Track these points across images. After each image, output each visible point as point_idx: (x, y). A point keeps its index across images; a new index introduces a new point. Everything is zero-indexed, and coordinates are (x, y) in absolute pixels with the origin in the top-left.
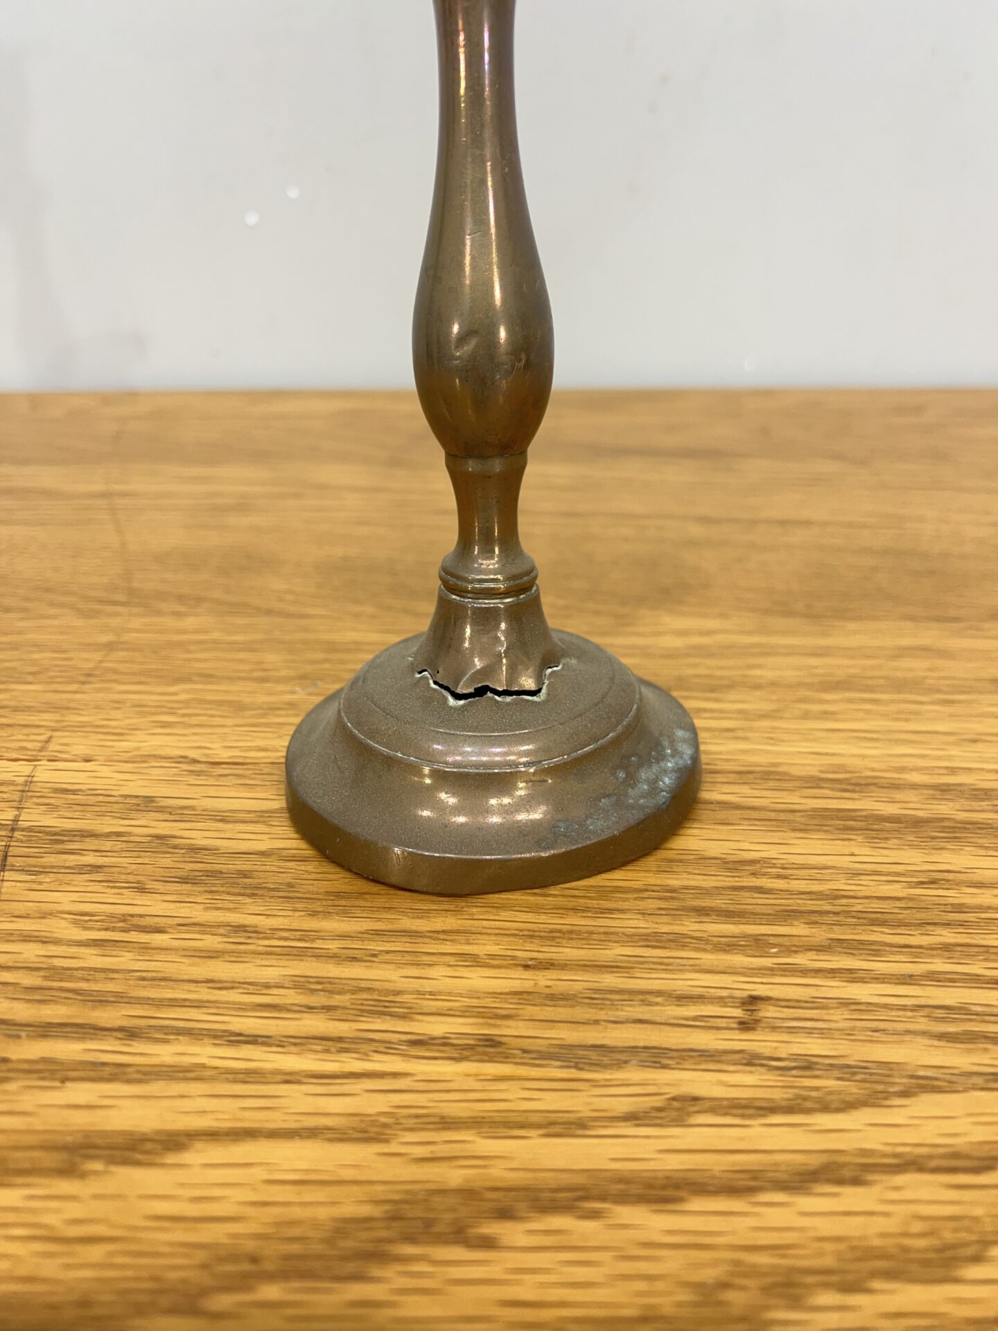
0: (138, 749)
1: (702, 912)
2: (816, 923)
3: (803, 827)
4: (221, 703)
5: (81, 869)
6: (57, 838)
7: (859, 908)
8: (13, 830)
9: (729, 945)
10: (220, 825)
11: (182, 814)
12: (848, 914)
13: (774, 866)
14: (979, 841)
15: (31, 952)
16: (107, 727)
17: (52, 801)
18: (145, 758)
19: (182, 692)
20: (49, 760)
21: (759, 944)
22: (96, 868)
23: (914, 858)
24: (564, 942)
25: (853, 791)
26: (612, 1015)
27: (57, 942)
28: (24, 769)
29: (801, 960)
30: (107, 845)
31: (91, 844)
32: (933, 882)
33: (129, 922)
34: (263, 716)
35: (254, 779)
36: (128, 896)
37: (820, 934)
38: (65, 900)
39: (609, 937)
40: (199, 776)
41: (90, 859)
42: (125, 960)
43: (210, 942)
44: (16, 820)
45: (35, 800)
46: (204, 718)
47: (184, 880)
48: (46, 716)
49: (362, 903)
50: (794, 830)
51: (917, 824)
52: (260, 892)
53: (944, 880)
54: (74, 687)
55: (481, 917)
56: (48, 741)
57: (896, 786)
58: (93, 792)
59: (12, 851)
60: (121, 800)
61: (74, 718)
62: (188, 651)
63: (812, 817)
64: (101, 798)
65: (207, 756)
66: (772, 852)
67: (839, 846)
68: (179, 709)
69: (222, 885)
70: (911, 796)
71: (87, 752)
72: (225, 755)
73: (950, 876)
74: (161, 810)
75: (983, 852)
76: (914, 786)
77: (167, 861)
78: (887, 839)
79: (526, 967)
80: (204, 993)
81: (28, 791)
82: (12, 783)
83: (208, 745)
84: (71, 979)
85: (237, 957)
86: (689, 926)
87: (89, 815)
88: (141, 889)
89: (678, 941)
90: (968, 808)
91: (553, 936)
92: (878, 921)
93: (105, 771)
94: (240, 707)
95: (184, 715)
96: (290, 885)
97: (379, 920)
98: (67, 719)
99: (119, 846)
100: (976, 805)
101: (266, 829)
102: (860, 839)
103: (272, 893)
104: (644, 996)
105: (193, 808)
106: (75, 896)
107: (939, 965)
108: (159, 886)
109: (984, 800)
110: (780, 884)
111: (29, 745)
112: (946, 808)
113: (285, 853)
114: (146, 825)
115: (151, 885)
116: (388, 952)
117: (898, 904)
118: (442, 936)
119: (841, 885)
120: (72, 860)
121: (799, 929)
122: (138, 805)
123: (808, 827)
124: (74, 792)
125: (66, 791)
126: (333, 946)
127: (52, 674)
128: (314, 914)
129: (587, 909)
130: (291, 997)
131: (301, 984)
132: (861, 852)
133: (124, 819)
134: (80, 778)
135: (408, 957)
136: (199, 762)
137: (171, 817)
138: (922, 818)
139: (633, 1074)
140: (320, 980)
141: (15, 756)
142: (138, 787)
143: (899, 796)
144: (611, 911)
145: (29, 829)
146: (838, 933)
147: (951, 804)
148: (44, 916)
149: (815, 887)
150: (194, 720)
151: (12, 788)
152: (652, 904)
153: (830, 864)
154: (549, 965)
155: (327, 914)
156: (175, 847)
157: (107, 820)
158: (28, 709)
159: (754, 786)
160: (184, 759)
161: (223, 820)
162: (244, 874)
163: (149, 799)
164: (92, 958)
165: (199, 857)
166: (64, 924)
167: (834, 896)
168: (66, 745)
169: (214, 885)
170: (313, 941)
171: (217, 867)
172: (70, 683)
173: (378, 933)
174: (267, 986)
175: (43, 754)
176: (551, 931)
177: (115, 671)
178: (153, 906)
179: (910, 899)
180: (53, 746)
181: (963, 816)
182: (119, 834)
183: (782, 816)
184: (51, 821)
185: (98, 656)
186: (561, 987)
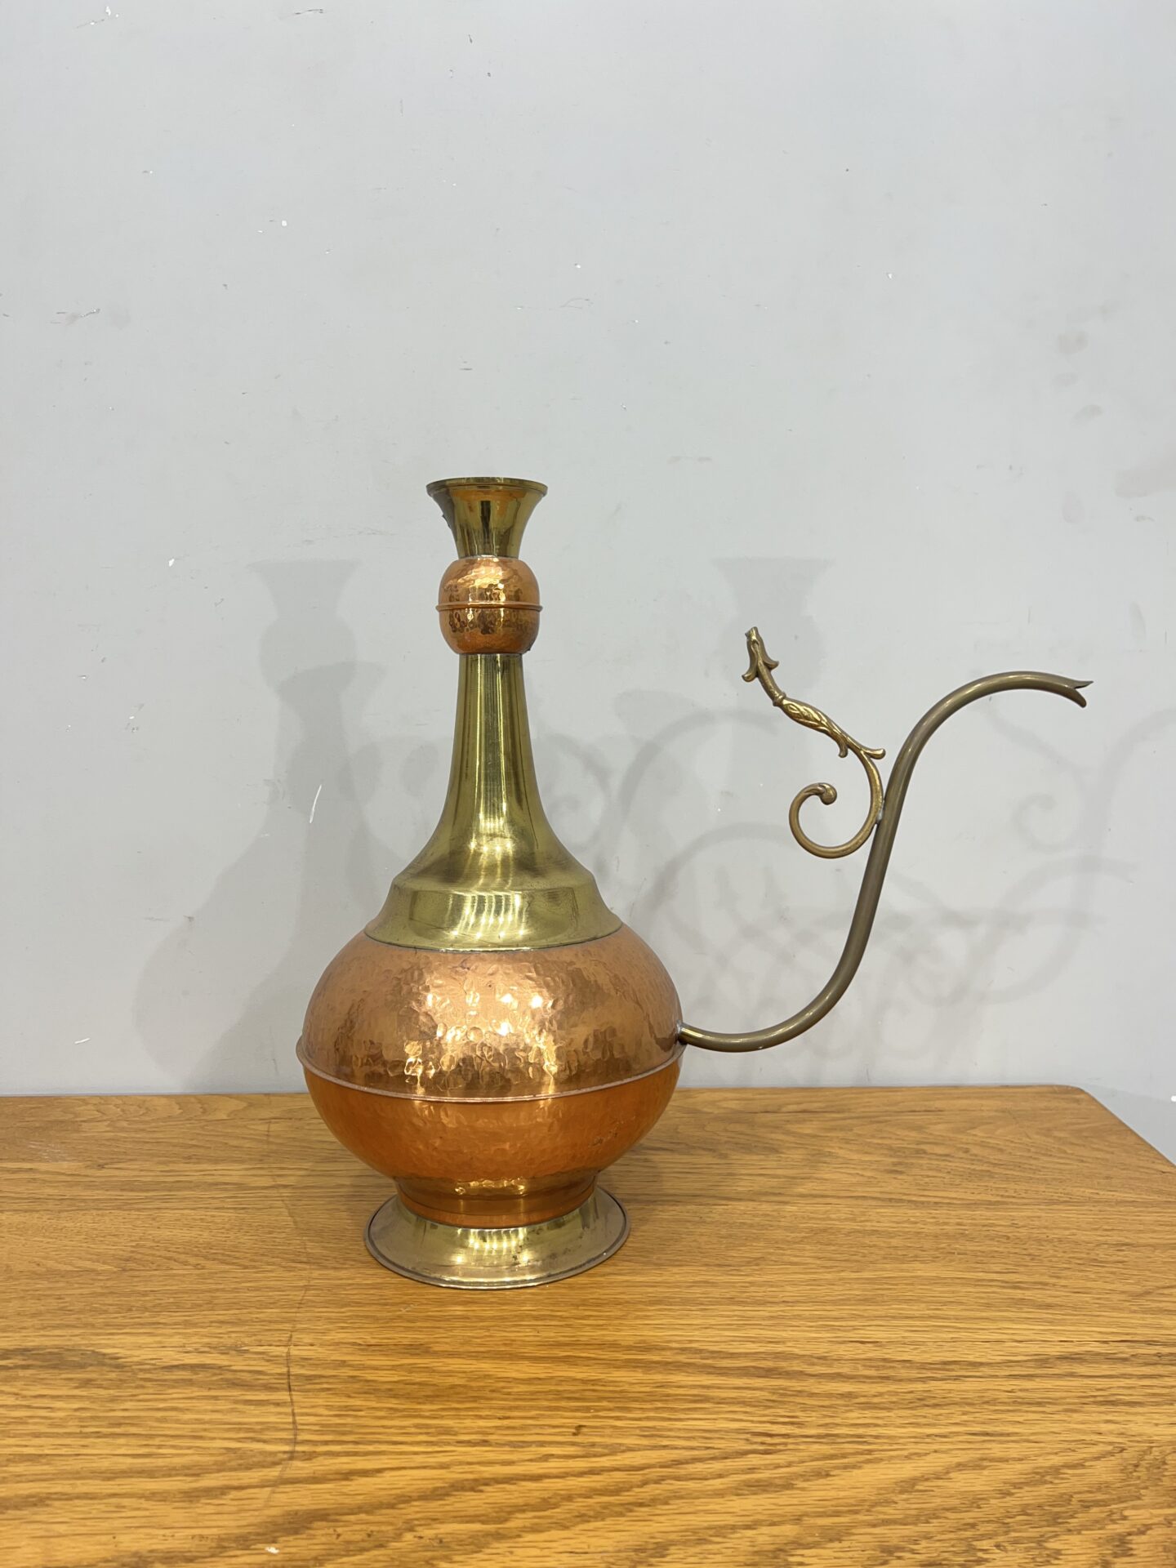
0: (333, 1340)
1: (569, 1399)
4: (367, 1317)
8: (289, 1376)
9: (577, 1410)
10: (376, 1371)
12: (624, 1397)
13: (601, 1382)
14: (688, 1370)
16: (317, 1329)
17: (302, 1363)
18: (338, 1344)
20: (294, 1346)
21: (588, 1409)
25: (645, 1352)
26: (528, 1432)
28: (285, 1350)
29: (601, 1414)
32: (661, 1387)
34: (388, 1323)
35: (387, 1352)
37: (611, 1405)
40: (363, 1351)
44: (288, 1372)
45: (294, 1363)
47: (365, 1393)
48: (287, 1325)
51: (666, 1364)
54: (295, 1310)
56: (291, 1337)
57: (663, 1349)
58: (318, 1359)
61: (300, 1326)
65: (366, 1342)
66: (602, 1376)
70: (668, 1353)
71: (311, 1341)
72: (373, 1341)
74: (349, 1366)
75: (687, 1375)
76: (671, 1349)
78: (651, 1370)
79: (500, 1419)
81: (289, 1359)
82: (281, 1356)
83: (365, 1337)
86: (563, 1404)
87: (319, 1369)
89: (557, 1409)
90: (689, 1358)
91: (511, 1408)
92: (636, 1400)
93: (320, 1350)
98: (297, 1326)
100: (693, 1356)
104: (542, 1426)
107: (652, 1414)
111: (283, 1339)
119: (626, 1387)
121: (605, 1404)
122: (339, 1363)
124: (310, 1359)
125: (306, 1359)
126: (427, 1414)
128: (419, 1403)
132: (639, 1375)
133: (335, 1370)
134: (312, 1353)
136: (362, 1345)
138: (669, 1362)
139: (533, 1449)
141: (278, 1344)
142: (337, 1356)
143: (663, 1353)
145: (296, 1375)
146: (619, 1404)
147: (683, 1356)
149: (615, 1389)
150: (356, 1325)
151: (282, 1358)
152: (550, 1397)
153: (623, 1380)
156: (359, 1380)
157: (329, 1370)
158: (278, 1322)
160: (355, 1344)
162: (390, 1390)
163: (344, 1361)
165: (370, 1384)
167: (621, 1392)
168: (301, 1338)
172: (292, 1308)
175: (290, 1343)
180: (294, 1339)
182: (334, 1376)
184: (303, 1372)
186: (512, 1425)
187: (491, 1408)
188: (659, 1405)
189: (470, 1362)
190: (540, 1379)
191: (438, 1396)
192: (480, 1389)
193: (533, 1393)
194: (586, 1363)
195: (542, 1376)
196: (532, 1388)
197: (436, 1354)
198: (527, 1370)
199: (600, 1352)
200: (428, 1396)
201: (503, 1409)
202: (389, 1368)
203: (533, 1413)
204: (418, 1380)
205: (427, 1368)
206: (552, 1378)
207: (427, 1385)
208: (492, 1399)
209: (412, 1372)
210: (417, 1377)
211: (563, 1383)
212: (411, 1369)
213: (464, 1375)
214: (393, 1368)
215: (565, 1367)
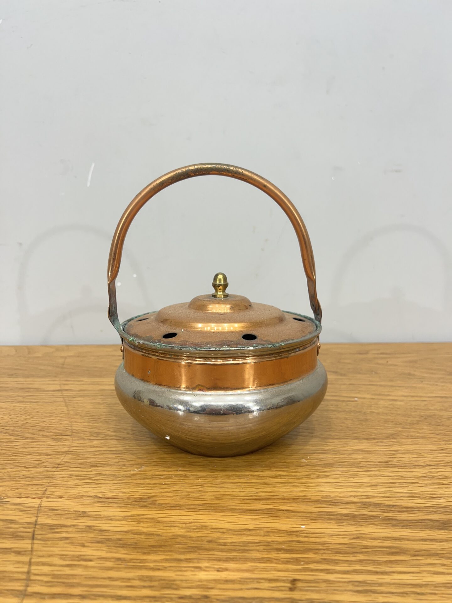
0: (79, 493)
1: (278, 550)
2: (317, 553)
3: (314, 518)
4: (108, 475)
5: (62, 539)
6: (52, 528)
7: (332, 547)
8: (35, 525)
9: (288, 562)
10: (110, 522)
11: (97, 518)
12: (328, 549)
13: (304, 533)
14: (375, 523)
15: (46, 569)
16: (68, 485)
17: (49, 514)
18: (82, 497)
19: (93, 471)
20: (47, 498)
21: (297, 561)
22: (67, 538)
23: (353, 530)
24: (231, 562)
25: (333, 505)
27: (55, 565)
28: (38, 501)
29: (310, 566)
30: (70, 530)
31: (64, 529)
32: (358, 538)
33: (80, 558)
34: (124, 480)
35: (121, 504)
36: (79, 548)
37: (318, 557)
38: (56, 550)
39: (246, 560)
40: (101, 503)
41: (64, 535)
42: (79, 571)
43: (109, 564)
44: (36, 521)
45: (42, 513)
46: (102, 481)
47: (98, 542)
48: (44, 481)
49: (161, 549)
50: (311, 520)
51: (354, 516)
52: (125, 546)
53: (362, 537)
54: (54, 469)
55: (203, 553)
56: (46, 490)
57: (347, 503)
58: (63, 510)
59: (36, 533)
60: (74, 513)
61: (55, 482)
62: (95, 455)
63: (318, 515)
64: (67, 512)
65: (104, 495)
66: (303, 528)
67: (326, 525)
68: (93, 477)
69: (112, 544)
70: (353, 506)
71: (60, 494)
72: (111, 495)
73: (364, 536)
74: (89, 516)
75: (376, 527)
76: (354, 503)
77: (92, 535)
78: (343, 522)
79: (218, 571)
80: (108, 582)
81: (40, 510)
82: (34, 507)
83: (104, 491)
84: (60, 578)
85: (118, 569)
86: (274, 555)
87: (62, 519)
88: (83, 546)
89: (270, 560)
90: (373, 511)
91: (227, 560)
92: (338, 552)
93: (67, 502)
94: (115, 477)
95: (95, 480)
96: (136, 543)
97: (167, 555)
98: (52, 482)
99: (75, 530)
100: (375, 509)
101: (127, 523)
102: (334, 522)
103: (129, 546)
104: (258, 580)
105: (100, 515)
106: (60, 549)
108: (90, 544)
109: (378, 508)
110: (306, 539)
111: (39, 492)
112: (364, 511)
113: (133, 532)
114: (84, 522)
115: (87, 544)
116: (170, 567)
117: (346, 546)
118: (189, 561)
119: (326, 539)
120: (58, 535)
121: (311, 555)
122: (80, 514)
123: (317, 519)
124: (57, 510)
125: (54, 510)
126: (151, 565)
127: (45, 464)
128: (144, 553)
129: (239, 550)
130: (137, 583)
131: (141, 578)
132: (334, 527)
133: (76, 520)
134: (59, 504)
135: (177, 568)
136: (101, 498)
137: (92, 519)
138: (356, 514)
140: (147, 577)
141: (34, 496)
142: (80, 508)
143: (348, 506)
144: (247, 550)
145: (42, 524)
146: (325, 557)
147: (366, 509)
148: (49, 556)
149: (318, 540)
150: (99, 482)
151: (34, 509)
152: (262, 548)
153: (323, 532)
154: (226, 570)
155: (149, 554)
156: (95, 530)
157: (70, 520)
158: (37, 478)
159: (298, 504)
160: (96, 497)
161: (111, 520)
162: (120, 539)
163: (84, 512)
164: (68, 571)
165: (104, 533)
166: (57, 559)
167: (324, 543)
168: (53, 492)
169: (109, 544)
170: (144, 563)
171: (110, 537)
172: (52, 468)
173: (167, 560)
174: (129, 579)
175: (44, 496)
176: (227, 558)
177: (69, 463)
178: (88, 552)
179: (349, 544)
180: (48, 493)
181: (370, 513)
182: (74, 526)
183: (308, 515)
184: (49, 521)
185: (62, 457)
186: (230, 578)
187: (209, 559)
188: (362, 557)
189: (189, 514)
190: (249, 530)
191: (161, 546)
192: (199, 539)
193: (245, 544)
194: (287, 515)
195: (252, 527)
196: (244, 539)
197: (161, 506)
198: (236, 520)
199: (295, 505)
200: (153, 546)
201: (220, 560)
202: (121, 518)
203: (248, 565)
204: (145, 530)
205: (153, 518)
206: (260, 529)
207: (153, 535)
208: (209, 550)
209: (139, 523)
210: (144, 528)
211: (271, 534)
212: (139, 520)
213: (183, 526)
214: (125, 518)
215: (270, 519)
